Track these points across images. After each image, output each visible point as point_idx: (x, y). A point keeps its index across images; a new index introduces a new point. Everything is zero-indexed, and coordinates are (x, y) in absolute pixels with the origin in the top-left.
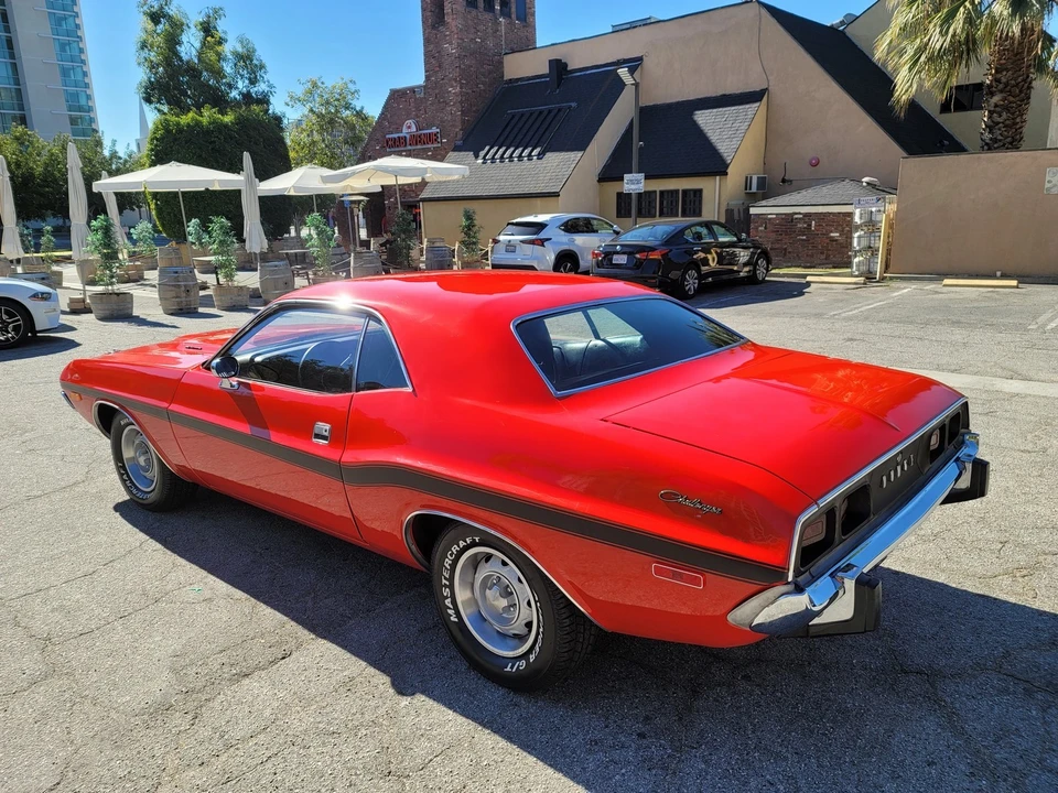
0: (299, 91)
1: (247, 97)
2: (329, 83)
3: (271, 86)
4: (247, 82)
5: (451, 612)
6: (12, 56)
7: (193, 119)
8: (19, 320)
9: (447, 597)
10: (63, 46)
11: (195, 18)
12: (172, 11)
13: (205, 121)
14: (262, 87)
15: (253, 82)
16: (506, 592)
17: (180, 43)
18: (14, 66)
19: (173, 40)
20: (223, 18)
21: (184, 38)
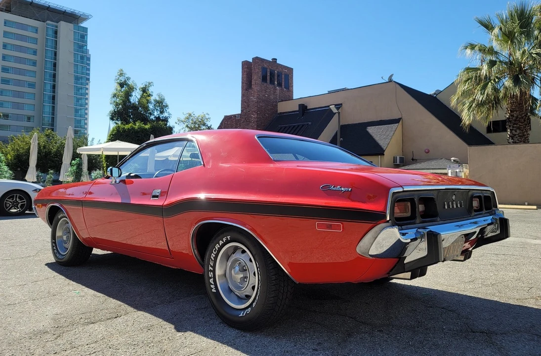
0: (183, 118)
1: (158, 119)
2: (197, 115)
3: (169, 114)
4: (159, 112)
5: (212, 286)
6: (53, 103)
7: (131, 126)
8: (24, 202)
9: (211, 278)
10: (78, 100)
11: (140, 85)
12: (130, 82)
13: (136, 127)
14: (165, 115)
15: (162, 112)
16: (243, 270)
17: (131, 96)
18: (53, 107)
19: (128, 95)
20: (152, 86)
21: (133, 94)
